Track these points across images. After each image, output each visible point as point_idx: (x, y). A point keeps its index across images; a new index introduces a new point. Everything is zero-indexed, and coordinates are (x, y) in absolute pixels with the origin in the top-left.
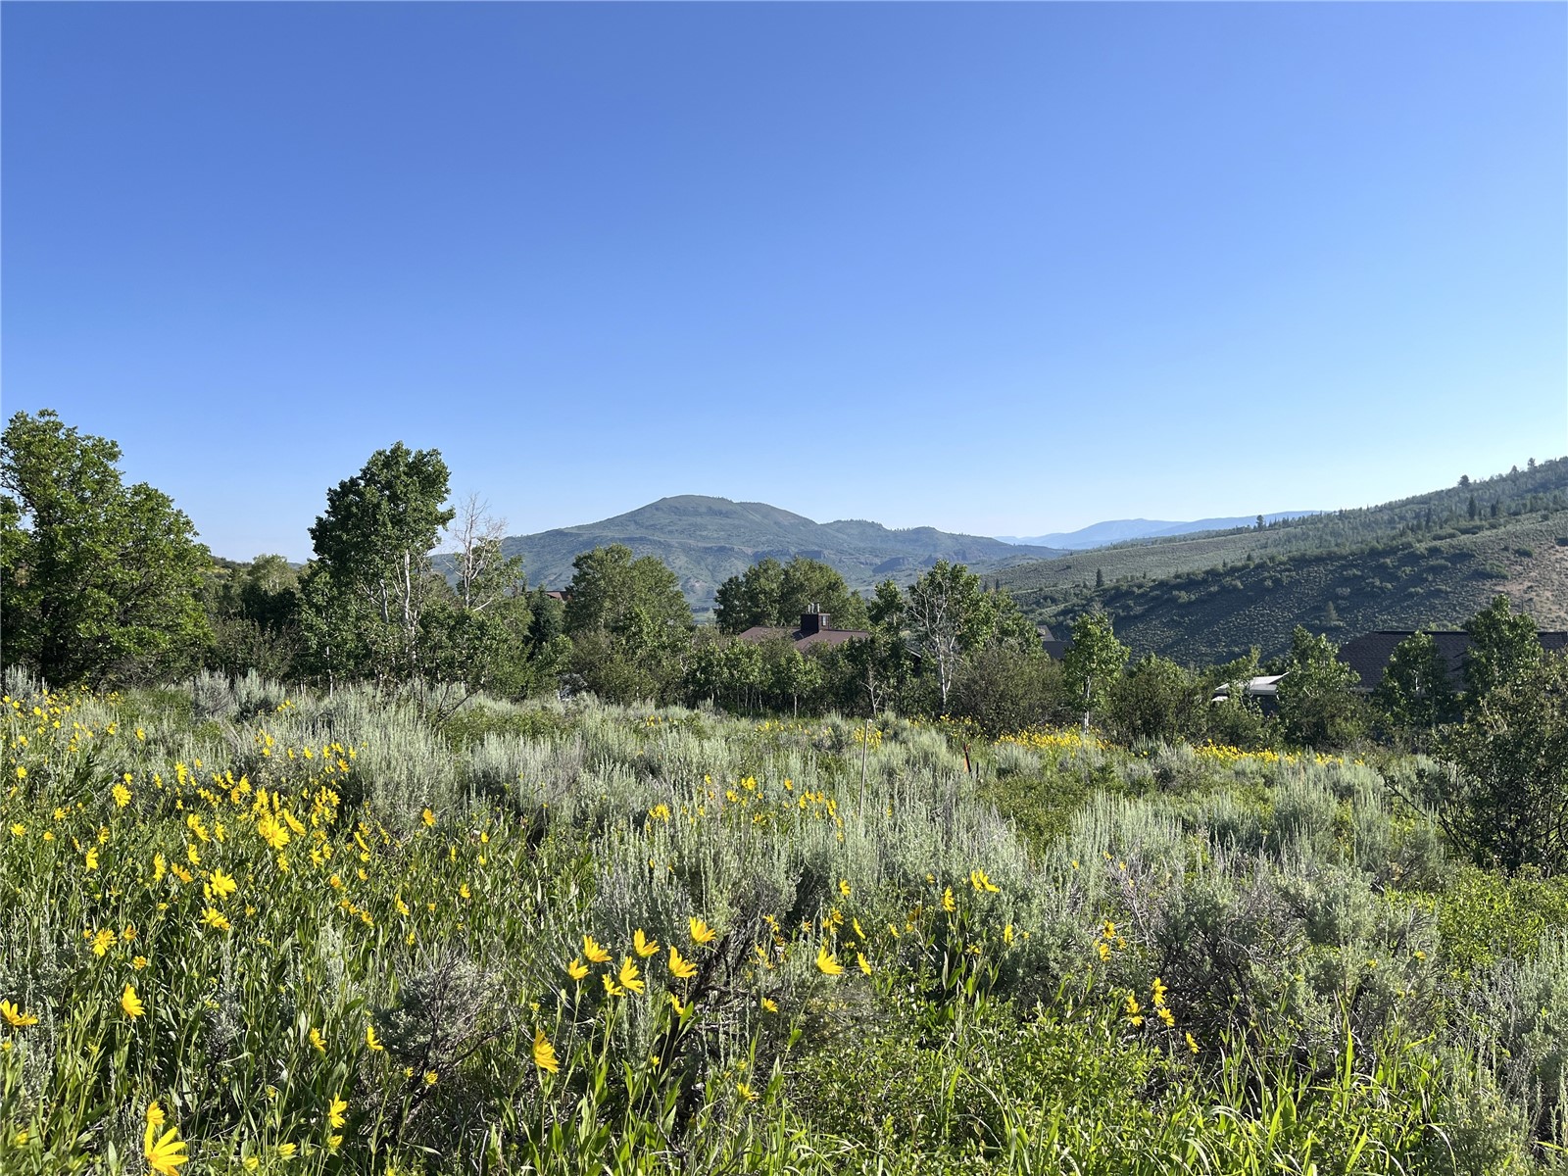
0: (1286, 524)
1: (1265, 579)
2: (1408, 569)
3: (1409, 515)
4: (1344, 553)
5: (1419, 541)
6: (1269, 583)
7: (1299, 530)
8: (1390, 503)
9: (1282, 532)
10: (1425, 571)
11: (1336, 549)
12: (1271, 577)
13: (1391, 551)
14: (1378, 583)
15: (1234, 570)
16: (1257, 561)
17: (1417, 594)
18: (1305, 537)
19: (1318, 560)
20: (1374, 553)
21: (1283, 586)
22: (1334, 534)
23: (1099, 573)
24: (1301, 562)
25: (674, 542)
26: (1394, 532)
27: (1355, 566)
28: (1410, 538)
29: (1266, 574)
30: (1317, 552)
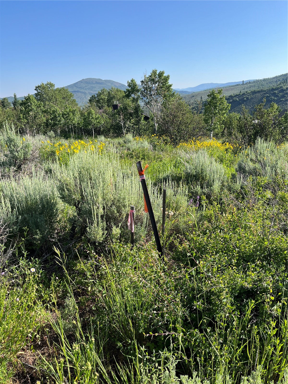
0: (250, 83)
1: (244, 98)
2: (281, 94)
3: (281, 79)
4: (265, 90)
5: (284, 86)
6: (245, 99)
7: (253, 84)
8: (276, 76)
9: (249, 85)
10: (285, 94)
11: (263, 89)
12: (246, 97)
13: (277, 89)
14: (273, 98)
15: (236, 95)
16: (242, 93)
17: (283, 100)
18: (254, 86)
19: (259, 92)
20: (273, 89)
21: (249, 100)
22: (262, 85)
23: (201, 97)
24: (254, 92)
25: (87, 92)
26: (277, 84)
27: (268, 93)
28: (282, 85)
29: (245, 96)
30: (258, 89)
